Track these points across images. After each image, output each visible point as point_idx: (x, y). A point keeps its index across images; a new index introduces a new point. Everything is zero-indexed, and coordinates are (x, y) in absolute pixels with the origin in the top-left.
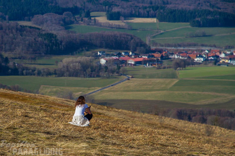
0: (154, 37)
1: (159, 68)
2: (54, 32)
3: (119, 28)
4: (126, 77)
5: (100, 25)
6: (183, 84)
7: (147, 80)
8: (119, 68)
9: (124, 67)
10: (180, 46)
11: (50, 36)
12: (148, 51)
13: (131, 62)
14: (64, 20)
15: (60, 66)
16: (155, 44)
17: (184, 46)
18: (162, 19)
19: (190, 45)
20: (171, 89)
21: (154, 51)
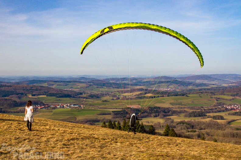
0: (46, 101)
1: (47, 110)
2: (16, 100)
3: (35, 98)
4: (38, 112)
5: (30, 98)
6: (54, 114)
7: (44, 113)
8: (36, 110)
9: (37, 110)
10: (53, 103)
11: (15, 101)
12: (44, 105)
13: (39, 108)
14: (19, 97)
15: (18, 110)
16: (46, 103)
17: (54, 103)
18: (47, 96)
19: (56, 103)
20: (51, 115)
21: (46, 105)
